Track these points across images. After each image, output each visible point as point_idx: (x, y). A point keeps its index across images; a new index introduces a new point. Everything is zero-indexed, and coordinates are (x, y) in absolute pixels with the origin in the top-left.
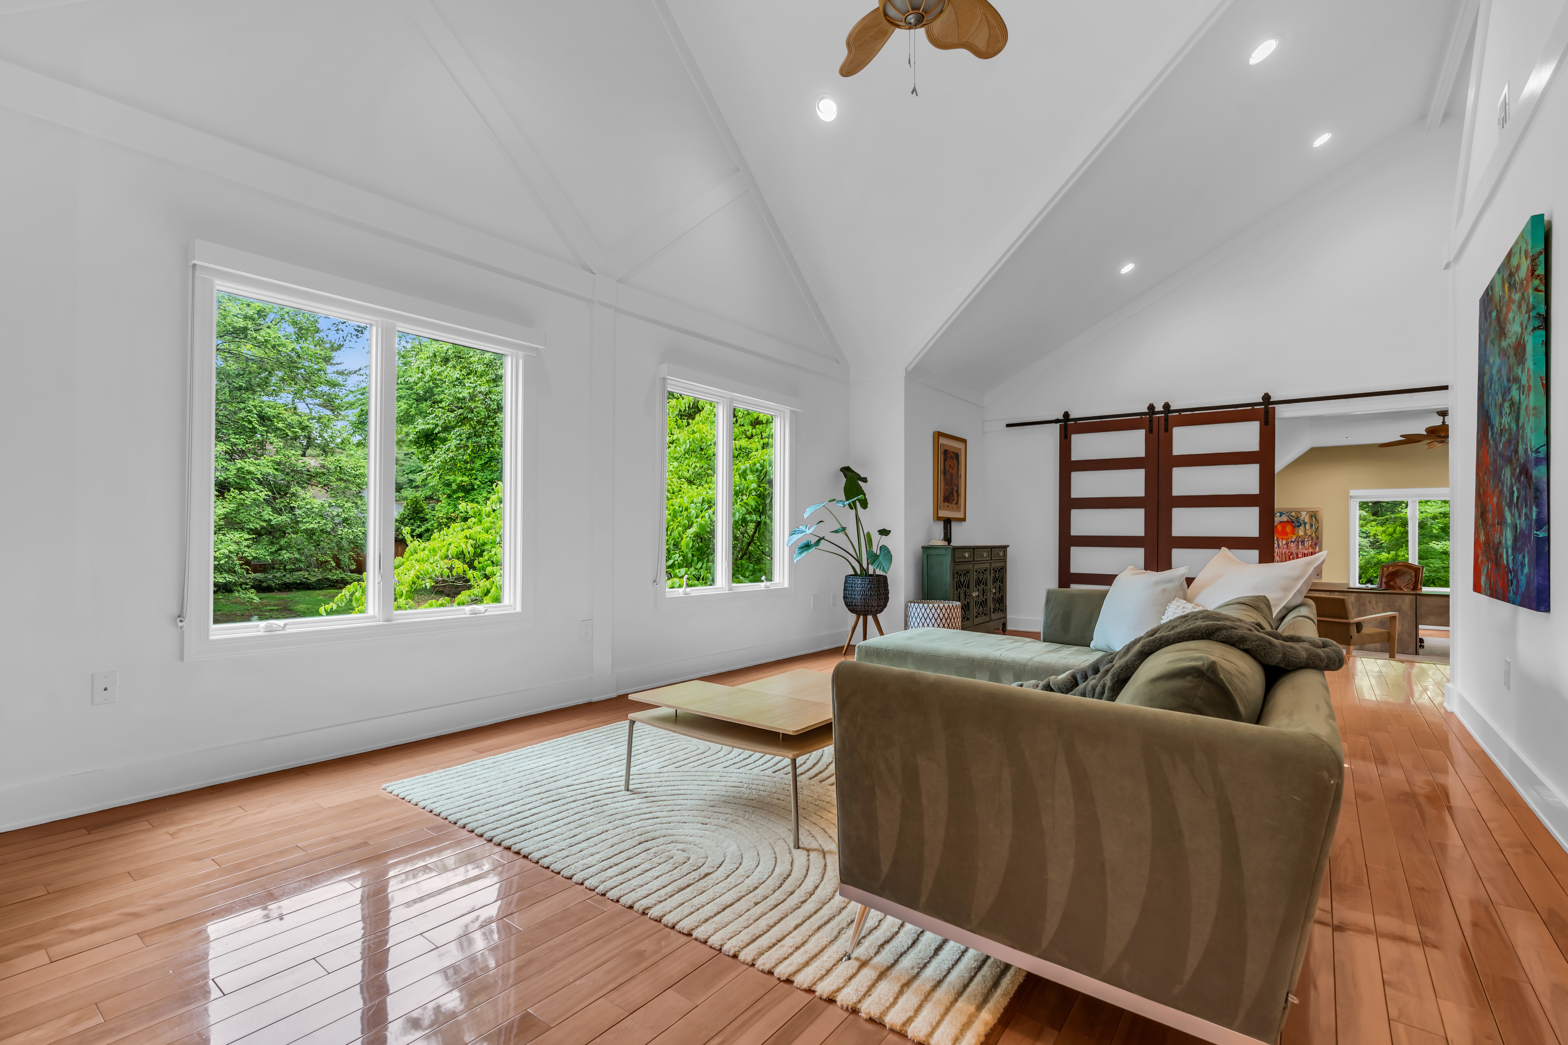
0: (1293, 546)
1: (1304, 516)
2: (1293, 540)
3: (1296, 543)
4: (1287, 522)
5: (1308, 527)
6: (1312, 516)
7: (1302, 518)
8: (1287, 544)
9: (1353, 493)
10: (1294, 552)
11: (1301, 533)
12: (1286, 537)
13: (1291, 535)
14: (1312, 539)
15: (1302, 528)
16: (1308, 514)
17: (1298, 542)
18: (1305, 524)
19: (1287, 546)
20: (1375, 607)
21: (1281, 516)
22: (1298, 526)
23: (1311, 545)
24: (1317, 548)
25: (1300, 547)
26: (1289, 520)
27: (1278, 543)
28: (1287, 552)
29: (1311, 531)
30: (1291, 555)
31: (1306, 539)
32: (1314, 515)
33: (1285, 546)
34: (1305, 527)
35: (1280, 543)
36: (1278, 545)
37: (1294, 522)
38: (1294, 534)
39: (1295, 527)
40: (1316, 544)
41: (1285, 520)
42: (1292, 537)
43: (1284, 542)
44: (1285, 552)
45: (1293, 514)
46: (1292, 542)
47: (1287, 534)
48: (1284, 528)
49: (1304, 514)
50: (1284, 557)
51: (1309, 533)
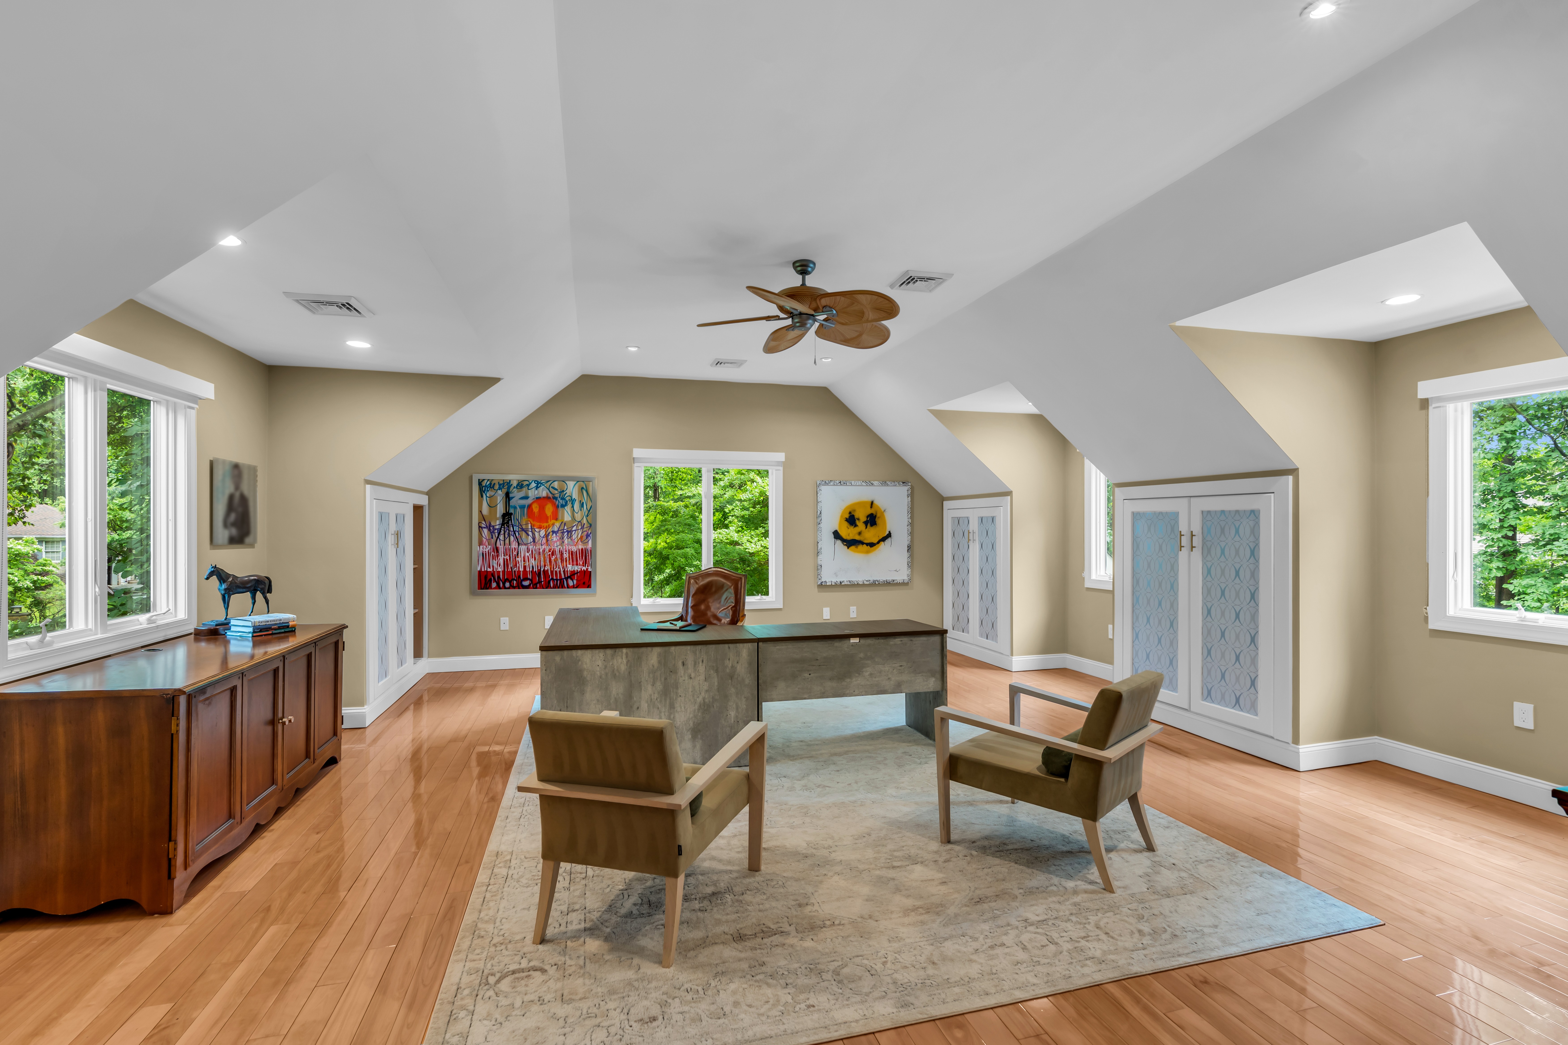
0: (555, 539)
1: (572, 489)
2: (556, 529)
3: (559, 534)
4: (547, 498)
5: (577, 506)
6: (582, 488)
7: (568, 492)
8: (547, 536)
9: (637, 453)
10: (557, 550)
11: (567, 518)
12: (545, 524)
13: (553, 521)
14: (582, 528)
15: (568, 508)
16: (577, 486)
17: (563, 533)
18: (573, 501)
19: (547, 540)
20: (693, 675)
21: (537, 488)
22: (563, 506)
23: (581, 537)
24: (590, 542)
25: (566, 541)
26: (550, 495)
27: (533, 534)
28: (547, 550)
29: (582, 514)
30: (553, 554)
31: (574, 528)
32: (585, 486)
33: (544, 540)
34: (573, 507)
35: (537, 534)
36: (534, 539)
37: (556, 498)
38: (557, 519)
39: (557, 507)
40: (588, 536)
41: (544, 494)
42: (553, 524)
43: (543, 533)
44: (544, 551)
45: (556, 485)
46: (553, 532)
47: (546, 519)
48: (542, 508)
49: (571, 484)
50: (542, 559)
51: (578, 517)
